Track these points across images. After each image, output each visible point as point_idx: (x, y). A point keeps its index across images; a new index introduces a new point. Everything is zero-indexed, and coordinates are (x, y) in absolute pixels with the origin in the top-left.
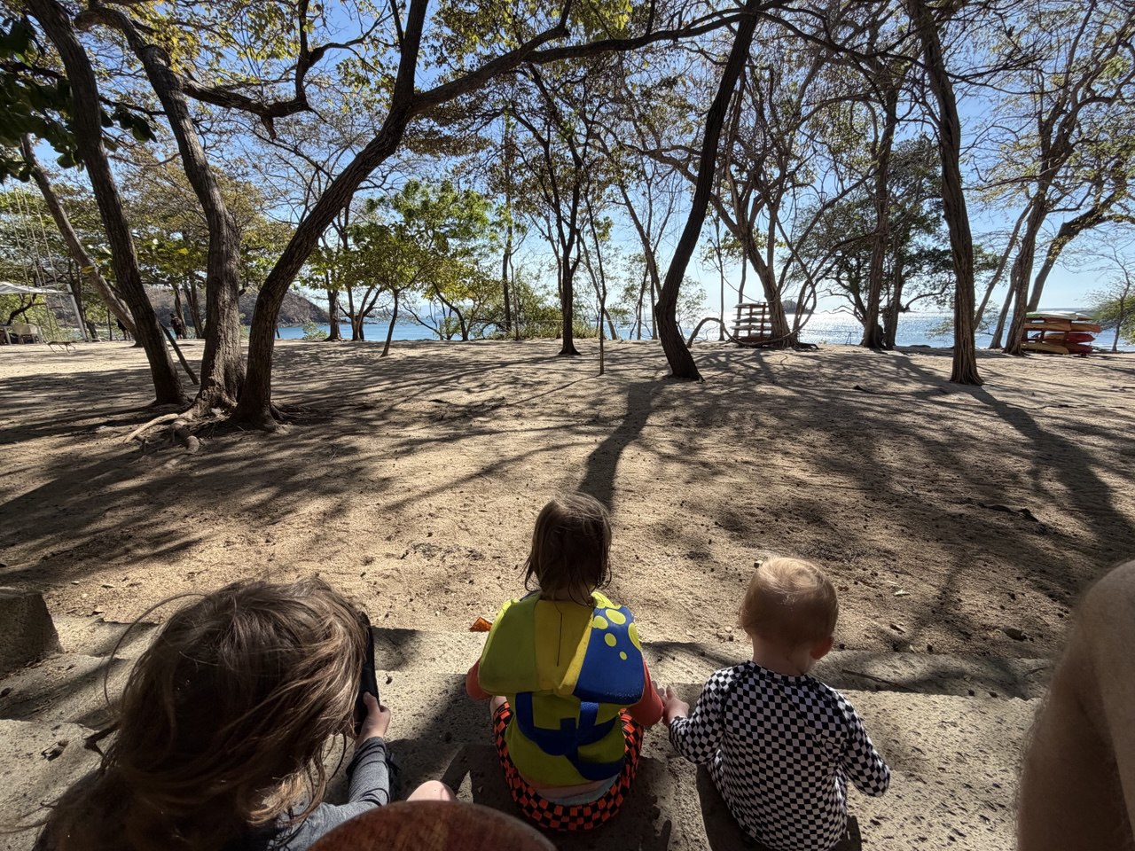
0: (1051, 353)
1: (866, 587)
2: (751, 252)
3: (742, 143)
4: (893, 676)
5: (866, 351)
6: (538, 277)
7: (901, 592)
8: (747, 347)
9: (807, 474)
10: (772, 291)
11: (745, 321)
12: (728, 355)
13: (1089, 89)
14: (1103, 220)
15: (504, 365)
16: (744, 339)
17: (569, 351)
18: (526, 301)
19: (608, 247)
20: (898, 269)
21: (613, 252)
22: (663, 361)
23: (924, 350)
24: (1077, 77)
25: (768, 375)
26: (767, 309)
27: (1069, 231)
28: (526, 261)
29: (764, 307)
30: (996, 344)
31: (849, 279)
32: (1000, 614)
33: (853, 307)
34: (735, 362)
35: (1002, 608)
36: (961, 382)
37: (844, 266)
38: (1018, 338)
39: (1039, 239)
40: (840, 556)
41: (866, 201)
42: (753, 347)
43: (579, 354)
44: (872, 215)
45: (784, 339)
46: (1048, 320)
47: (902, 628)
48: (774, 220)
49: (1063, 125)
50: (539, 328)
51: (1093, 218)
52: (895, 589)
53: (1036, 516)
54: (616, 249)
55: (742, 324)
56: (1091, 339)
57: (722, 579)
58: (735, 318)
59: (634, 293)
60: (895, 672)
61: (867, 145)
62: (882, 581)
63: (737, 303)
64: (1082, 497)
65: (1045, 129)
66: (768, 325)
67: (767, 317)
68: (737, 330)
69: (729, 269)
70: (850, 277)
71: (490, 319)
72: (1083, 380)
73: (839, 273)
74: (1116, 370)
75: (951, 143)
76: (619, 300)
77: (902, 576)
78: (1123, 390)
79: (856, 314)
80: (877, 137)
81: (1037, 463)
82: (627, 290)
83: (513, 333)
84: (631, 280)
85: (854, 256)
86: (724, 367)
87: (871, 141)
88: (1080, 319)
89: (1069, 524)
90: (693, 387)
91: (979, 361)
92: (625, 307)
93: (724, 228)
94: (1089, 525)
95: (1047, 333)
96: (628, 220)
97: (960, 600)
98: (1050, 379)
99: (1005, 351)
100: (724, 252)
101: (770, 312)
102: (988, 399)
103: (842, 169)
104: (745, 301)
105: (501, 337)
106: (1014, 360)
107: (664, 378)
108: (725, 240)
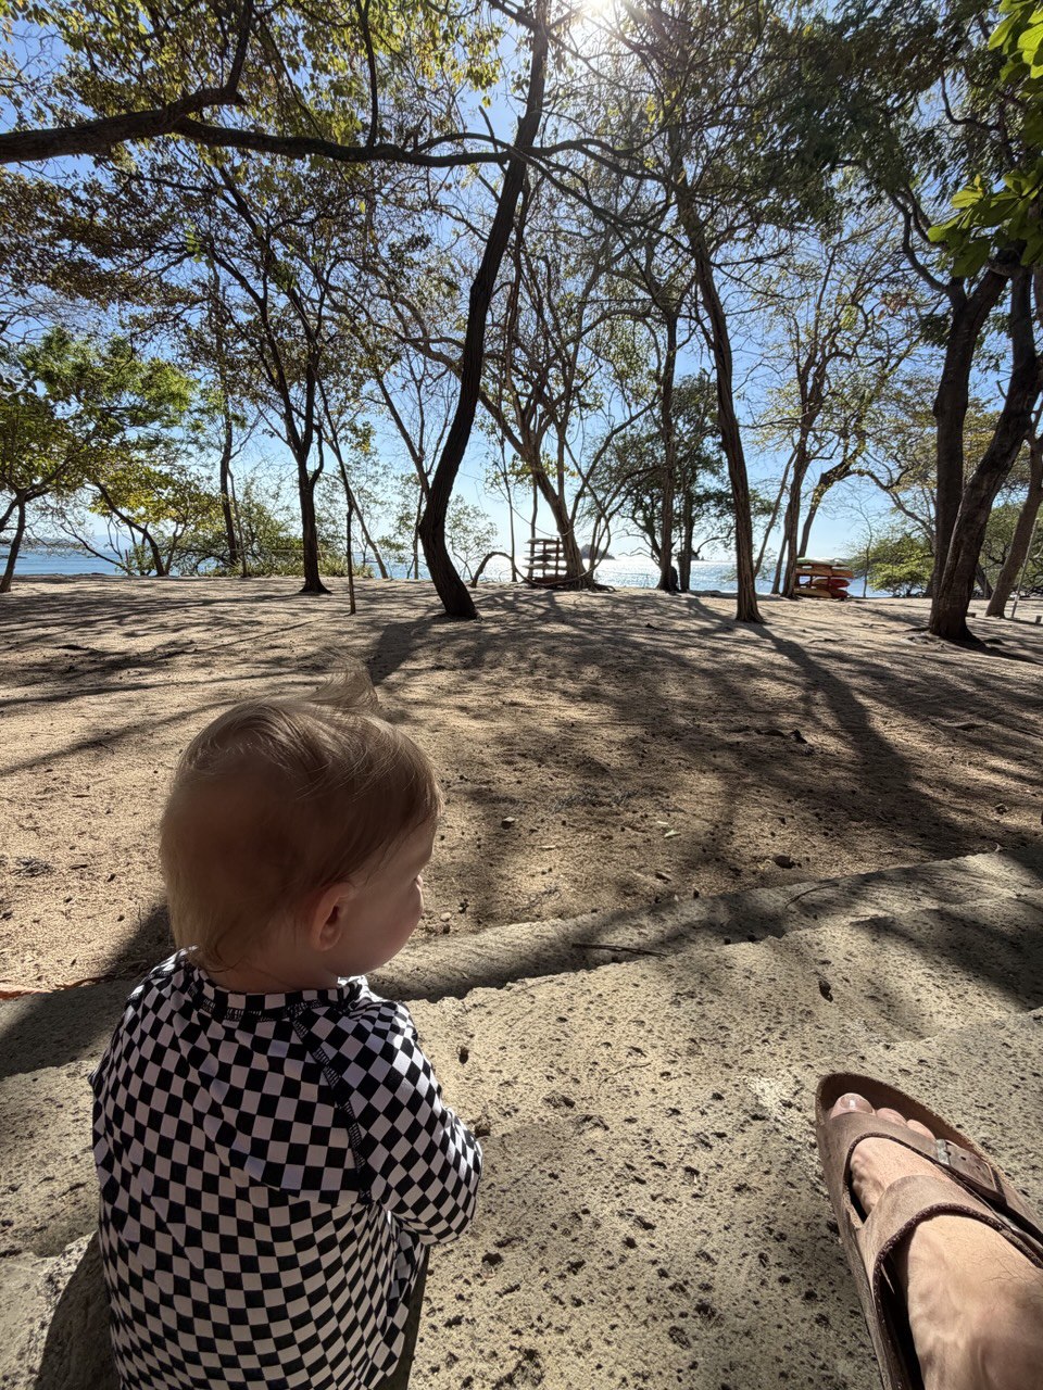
0: (818, 597)
1: (633, 833)
2: (540, 480)
3: (524, 348)
4: (637, 939)
5: (662, 593)
6: (276, 496)
7: (672, 833)
8: (540, 588)
9: (586, 712)
10: (565, 525)
11: (538, 558)
12: (516, 595)
13: (833, 344)
14: (850, 473)
15: (207, 603)
16: (538, 579)
17: (314, 588)
18: (262, 527)
19: (375, 464)
20: (688, 509)
21: (381, 471)
22: (436, 600)
23: (715, 594)
24: (824, 332)
25: (559, 615)
26: (561, 546)
27: (827, 480)
28: (259, 474)
29: (557, 543)
30: (775, 590)
31: (645, 518)
32: (771, 842)
33: (649, 550)
34: (525, 602)
35: (773, 834)
36: (745, 621)
37: (639, 504)
38: (792, 582)
39: (805, 488)
40: (608, 800)
41: (656, 435)
42: (546, 588)
43: (329, 592)
44: (660, 453)
45: (579, 580)
46: (815, 565)
47: (668, 876)
48: (562, 442)
49: (816, 375)
50: (280, 564)
51: (842, 471)
52: (665, 830)
53: (806, 738)
54: (385, 467)
55: (536, 563)
56: (847, 585)
57: (452, 849)
58: (528, 555)
59: (409, 523)
60: (640, 934)
61: (650, 373)
62: (652, 823)
63: (530, 537)
64: (843, 717)
65: (802, 377)
66: (563, 564)
67: (561, 555)
68: (531, 569)
69: (519, 500)
70: (645, 516)
71: (206, 551)
72: (841, 619)
73: (634, 512)
74: (866, 610)
75: (724, 367)
76: (392, 532)
77: (673, 814)
78: (871, 626)
79: (653, 557)
80: (660, 364)
81: (807, 689)
82: (401, 519)
83: (240, 568)
84: (405, 507)
85: (647, 494)
86: (510, 607)
87: (654, 368)
88: (838, 565)
89: (832, 744)
90: (468, 626)
91: (759, 603)
92: (400, 540)
93: (510, 450)
94: (849, 743)
95: (815, 579)
96: (392, 427)
97: (732, 833)
98: (817, 618)
99: (784, 594)
100: (512, 478)
101: (564, 550)
102: (767, 635)
103: (627, 393)
104: (539, 535)
105: (224, 574)
106: (787, 602)
107: (434, 617)
108: (513, 465)
